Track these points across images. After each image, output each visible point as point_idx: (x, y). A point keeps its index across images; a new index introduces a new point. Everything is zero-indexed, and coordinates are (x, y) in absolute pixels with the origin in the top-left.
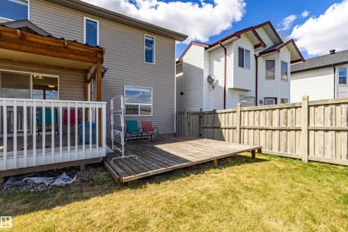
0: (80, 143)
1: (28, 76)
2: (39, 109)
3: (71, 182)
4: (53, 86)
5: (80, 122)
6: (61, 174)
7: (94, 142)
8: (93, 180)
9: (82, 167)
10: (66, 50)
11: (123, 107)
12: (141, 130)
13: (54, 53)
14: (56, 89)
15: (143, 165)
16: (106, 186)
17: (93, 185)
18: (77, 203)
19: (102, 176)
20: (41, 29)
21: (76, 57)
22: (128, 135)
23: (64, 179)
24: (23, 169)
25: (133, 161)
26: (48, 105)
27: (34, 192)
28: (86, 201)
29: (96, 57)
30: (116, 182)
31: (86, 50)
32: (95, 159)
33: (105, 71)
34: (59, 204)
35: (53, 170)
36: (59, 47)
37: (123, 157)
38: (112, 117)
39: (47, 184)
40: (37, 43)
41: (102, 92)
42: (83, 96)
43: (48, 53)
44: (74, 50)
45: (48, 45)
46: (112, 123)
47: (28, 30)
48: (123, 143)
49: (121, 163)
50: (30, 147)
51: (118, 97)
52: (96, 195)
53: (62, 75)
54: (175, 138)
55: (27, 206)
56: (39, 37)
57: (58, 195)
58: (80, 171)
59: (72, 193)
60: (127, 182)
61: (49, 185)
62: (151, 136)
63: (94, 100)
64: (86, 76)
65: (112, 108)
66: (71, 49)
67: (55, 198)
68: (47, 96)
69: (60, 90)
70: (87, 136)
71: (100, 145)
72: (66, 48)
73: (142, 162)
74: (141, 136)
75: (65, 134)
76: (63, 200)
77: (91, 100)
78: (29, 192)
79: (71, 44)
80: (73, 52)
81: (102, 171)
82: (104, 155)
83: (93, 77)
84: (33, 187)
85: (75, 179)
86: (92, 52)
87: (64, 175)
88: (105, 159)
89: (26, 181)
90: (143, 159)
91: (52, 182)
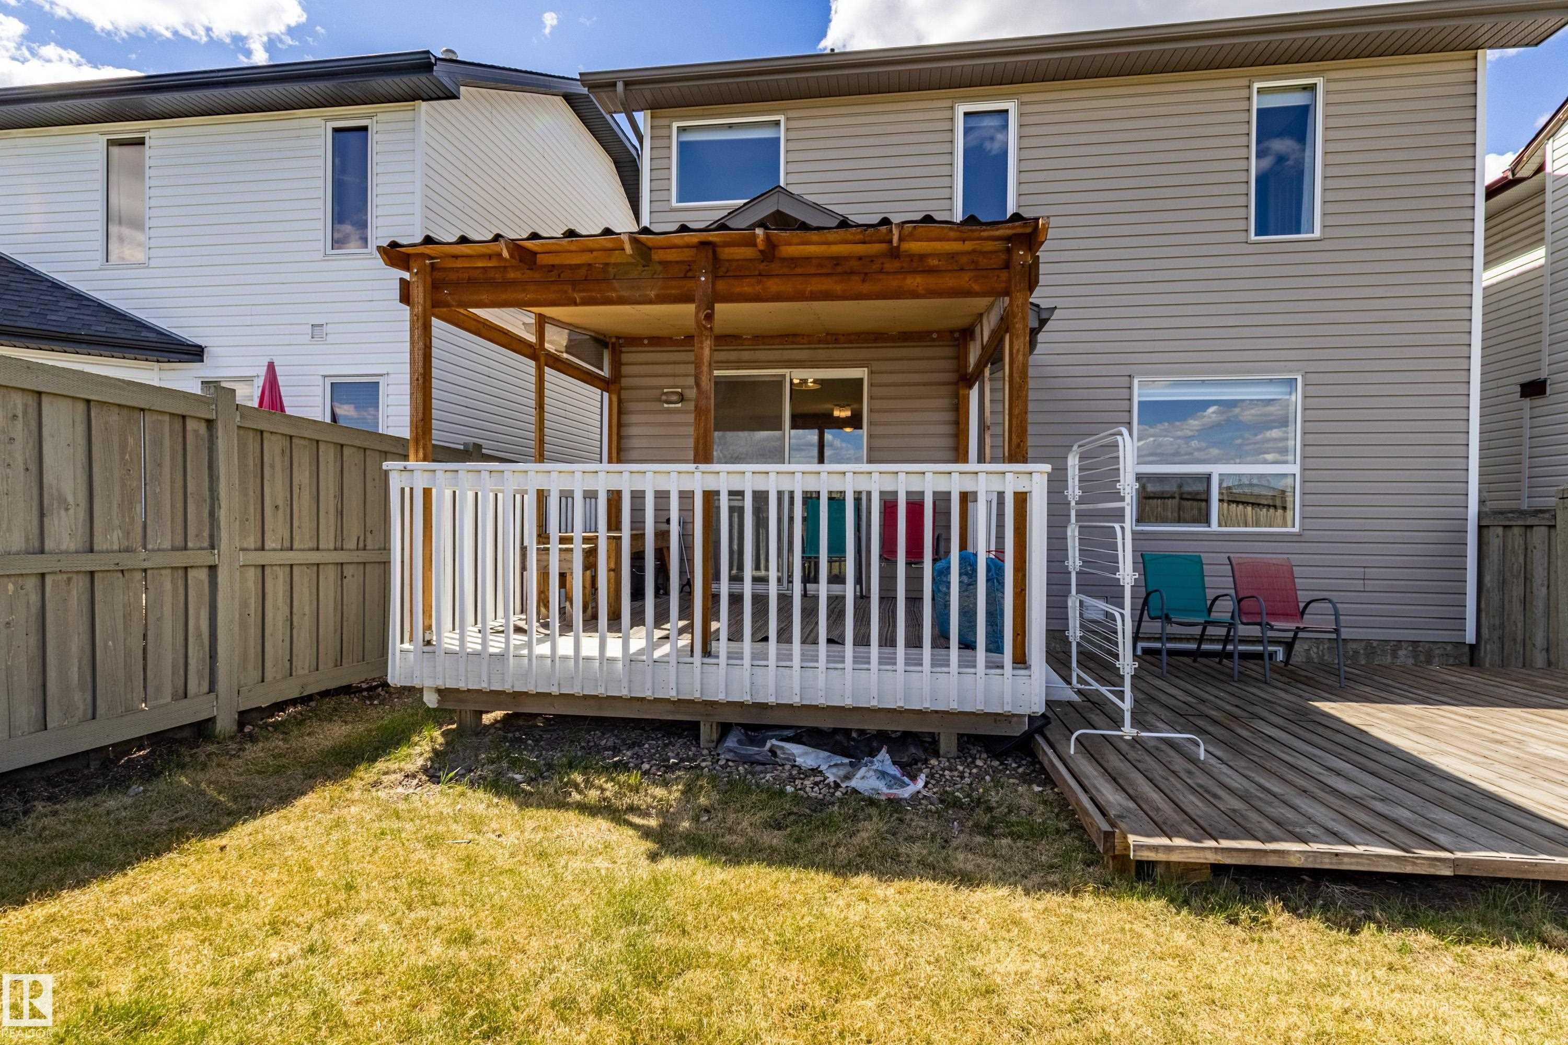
0: (941, 639)
1: (778, 384)
2: (811, 500)
3: (906, 792)
4: (845, 413)
5: (940, 553)
6: (873, 753)
7: (994, 645)
8: (990, 809)
9: (947, 744)
10: (896, 264)
11: (1128, 487)
12: (1224, 610)
13: (856, 285)
14: (855, 421)
15: (1244, 797)
16: (1045, 852)
17: (988, 830)
18: (929, 884)
19: (1026, 802)
20: (816, 207)
21: (932, 281)
22: (1152, 627)
23: (883, 775)
24: (764, 707)
25: (1179, 764)
26: (837, 485)
27: (796, 798)
28: (965, 891)
29: (1007, 266)
30: (1092, 847)
31: (968, 246)
32: (996, 717)
33: (1043, 322)
34: (870, 869)
35: (847, 732)
36: (872, 259)
37: (1128, 731)
38: (1073, 532)
39: (831, 779)
40: (807, 259)
41: (1031, 418)
42: (948, 442)
43: (838, 288)
44: (922, 257)
45: (837, 260)
46: (1074, 562)
47: (780, 221)
48: (1127, 665)
49: (1115, 761)
50: (784, 635)
51: (1103, 438)
52: (1003, 878)
53: (876, 366)
54: (1471, 678)
55: (775, 839)
56: (814, 236)
57: (867, 831)
58: (937, 754)
59: (911, 839)
60: (1152, 864)
61: (837, 786)
62: (1289, 646)
63: (994, 460)
64: (961, 357)
65: (1073, 491)
66: (911, 257)
67: (856, 840)
68: (827, 452)
69: (871, 423)
70: (968, 614)
71: (1021, 660)
72: (894, 253)
73: (1237, 782)
74: (1226, 640)
75: (888, 599)
76: (883, 857)
77: (981, 459)
78: (782, 793)
79: (912, 237)
80: (918, 264)
81: (1026, 779)
82: (1039, 708)
83: (992, 355)
84: (792, 779)
85: (920, 783)
86: (990, 246)
87: (883, 759)
88: (1039, 724)
89: (773, 752)
90: (1241, 763)
91: (847, 777)
